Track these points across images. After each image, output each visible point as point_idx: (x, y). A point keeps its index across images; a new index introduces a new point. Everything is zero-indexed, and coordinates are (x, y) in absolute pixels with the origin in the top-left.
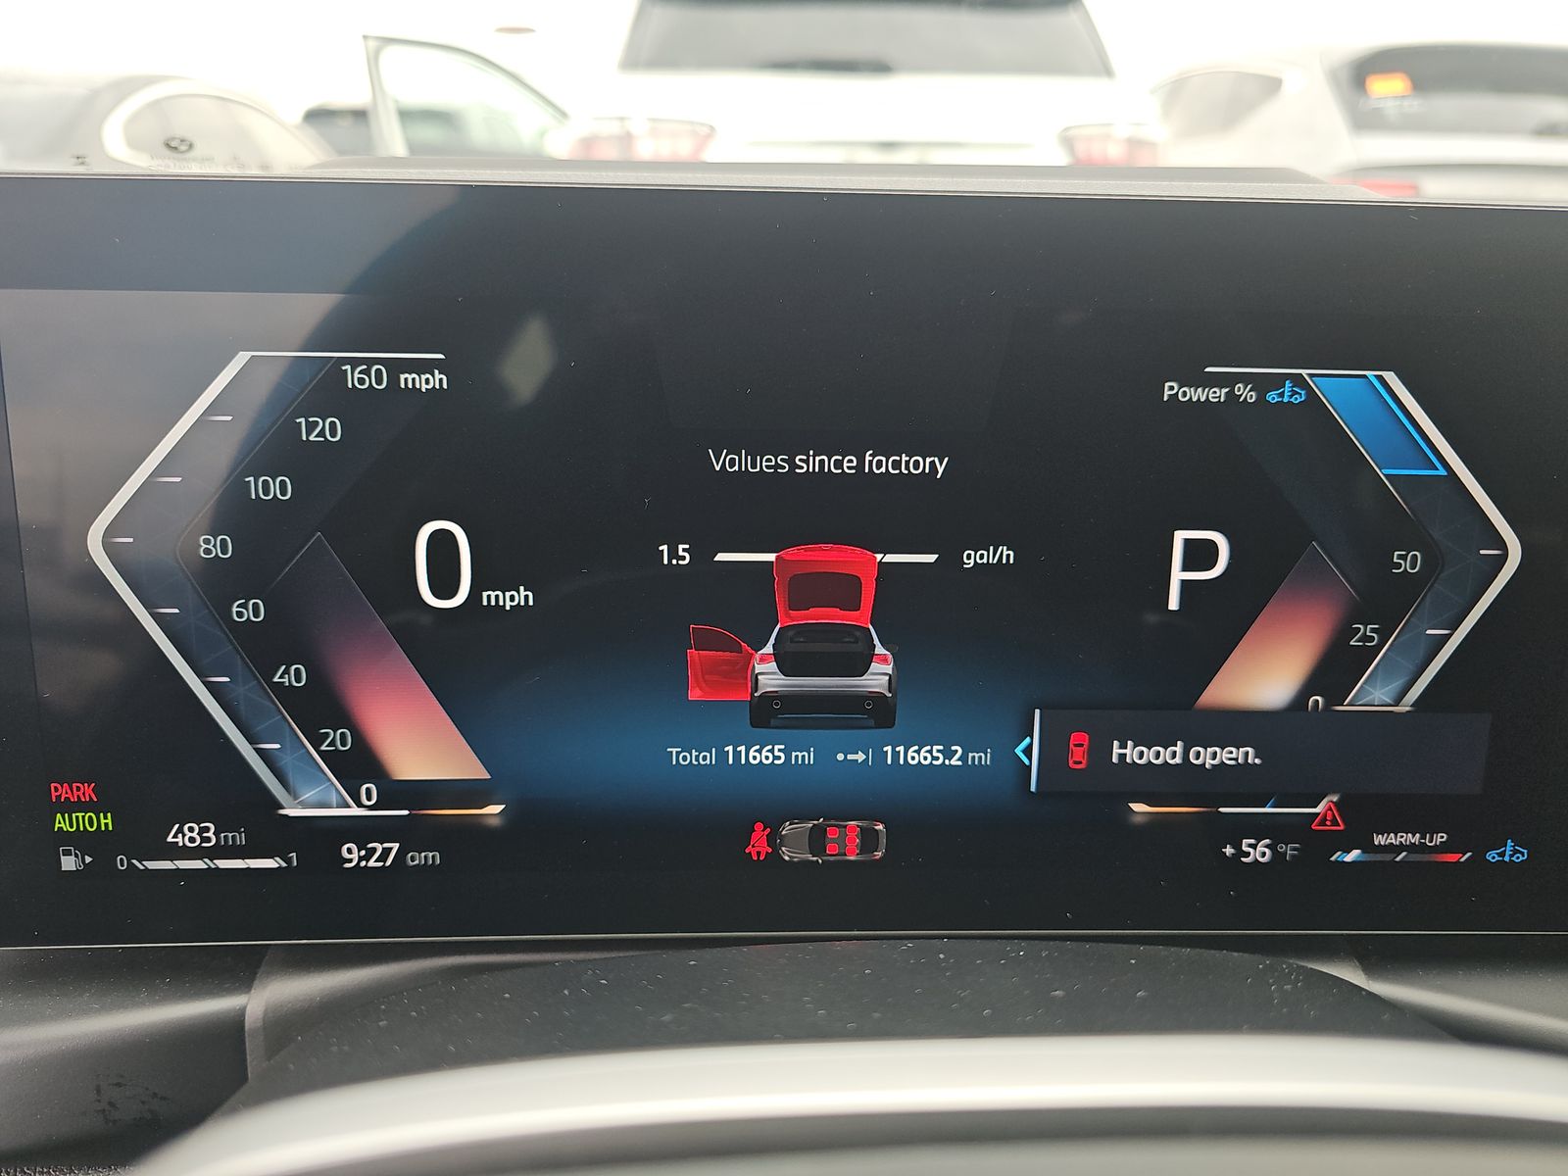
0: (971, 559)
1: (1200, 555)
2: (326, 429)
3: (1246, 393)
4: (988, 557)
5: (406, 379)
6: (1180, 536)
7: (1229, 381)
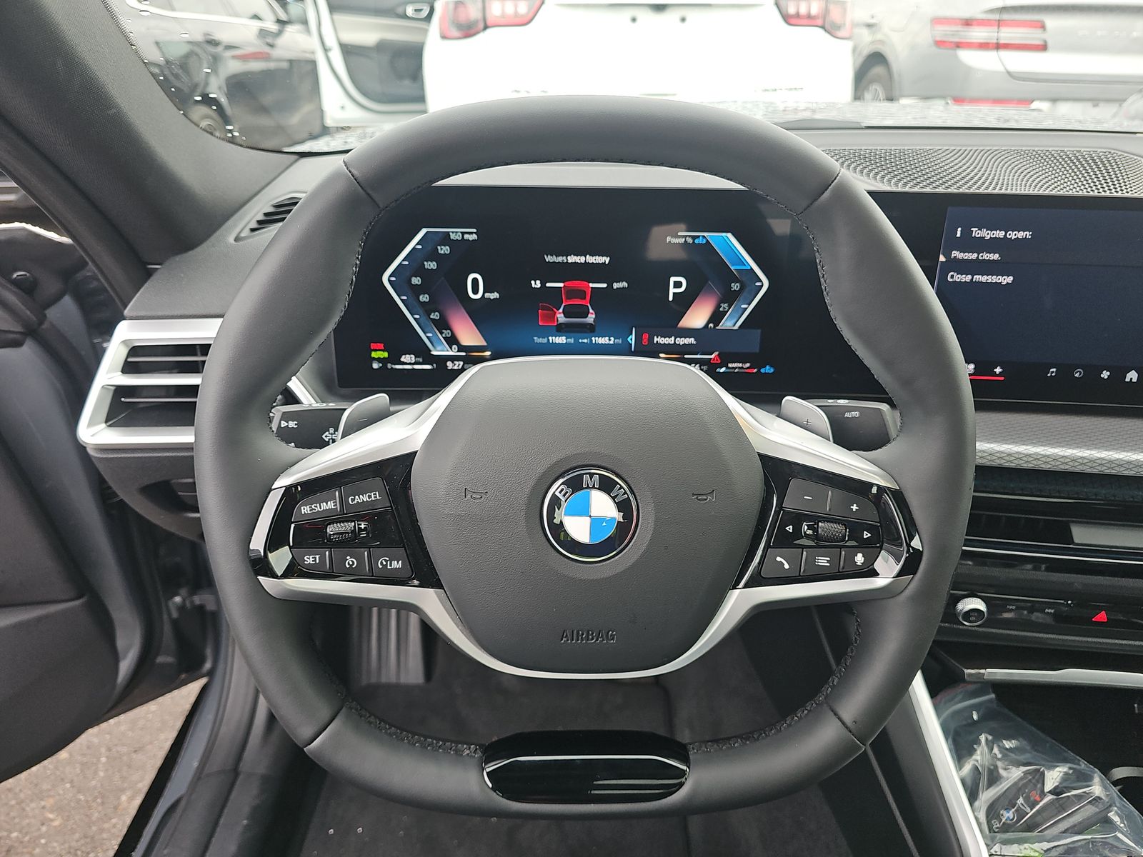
0: (616, 286)
1: (678, 284)
2: (445, 250)
3: (690, 241)
4: (620, 285)
5: (466, 237)
6: (672, 279)
7: (685, 237)
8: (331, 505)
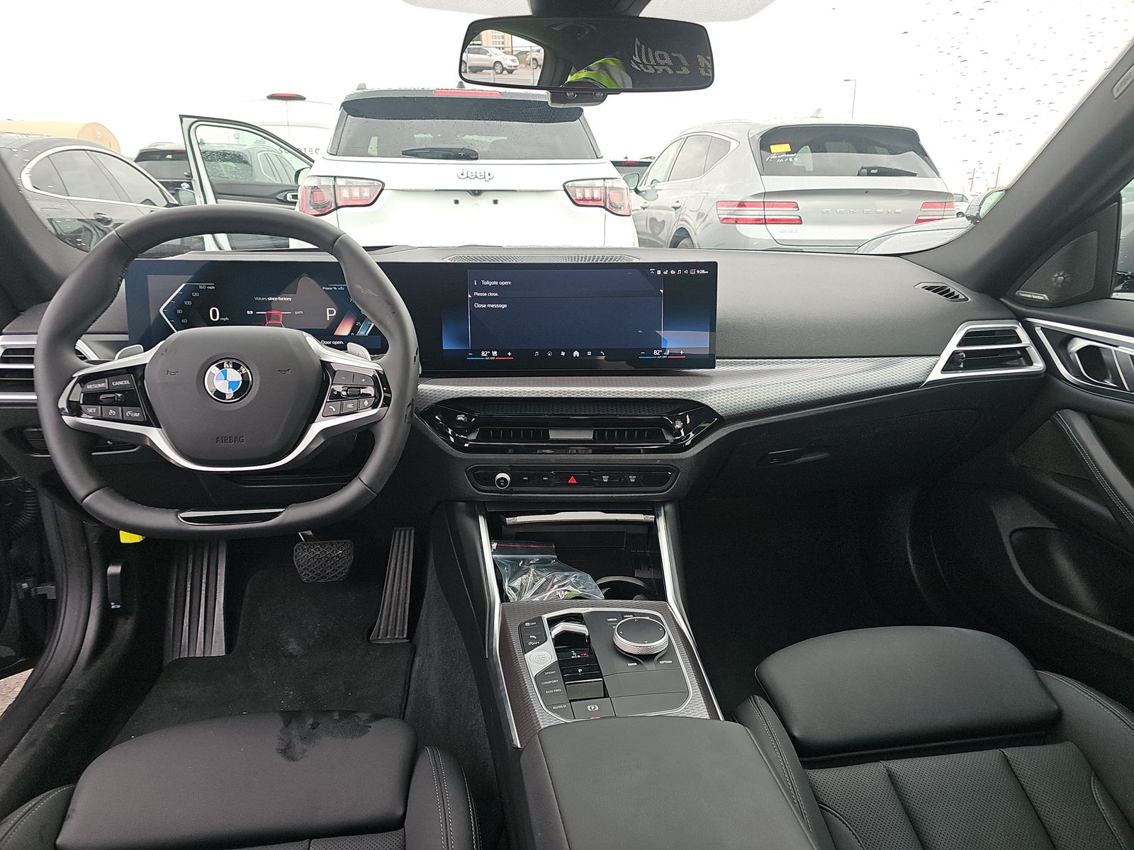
0: (296, 313)
1: (331, 312)
2: (196, 294)
3: (335, 288)
4: (299, 313)
5: (208, 287)
6: (328, 309)
7: (332, 287)
8: (103, 385)
